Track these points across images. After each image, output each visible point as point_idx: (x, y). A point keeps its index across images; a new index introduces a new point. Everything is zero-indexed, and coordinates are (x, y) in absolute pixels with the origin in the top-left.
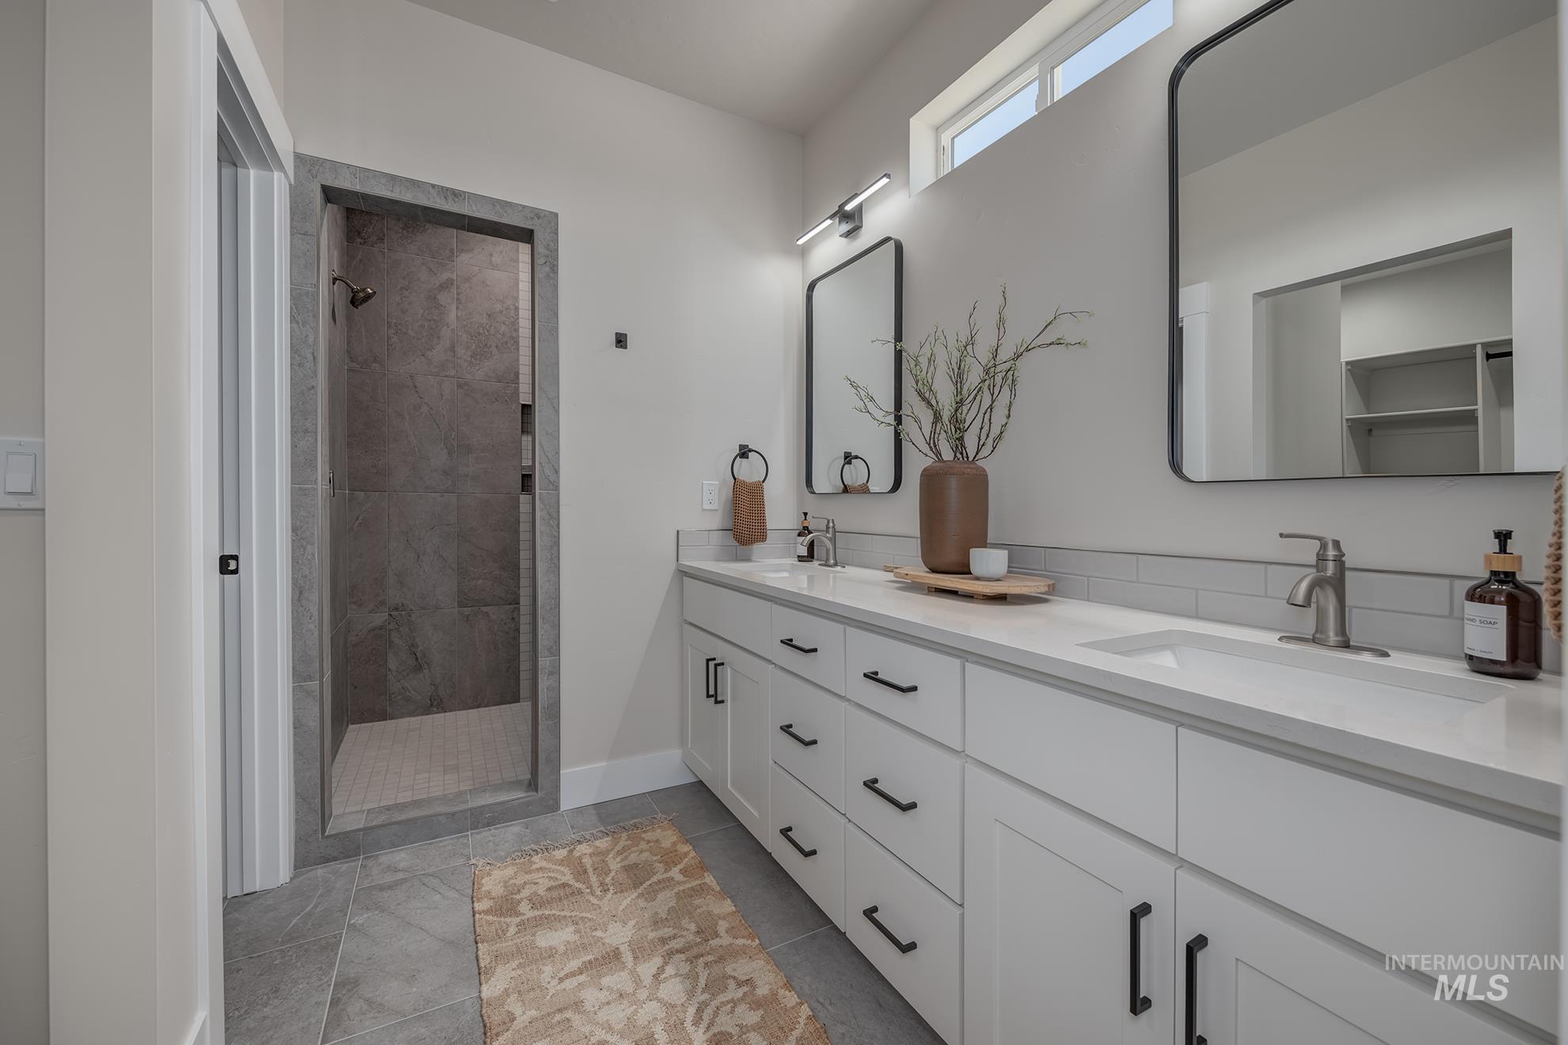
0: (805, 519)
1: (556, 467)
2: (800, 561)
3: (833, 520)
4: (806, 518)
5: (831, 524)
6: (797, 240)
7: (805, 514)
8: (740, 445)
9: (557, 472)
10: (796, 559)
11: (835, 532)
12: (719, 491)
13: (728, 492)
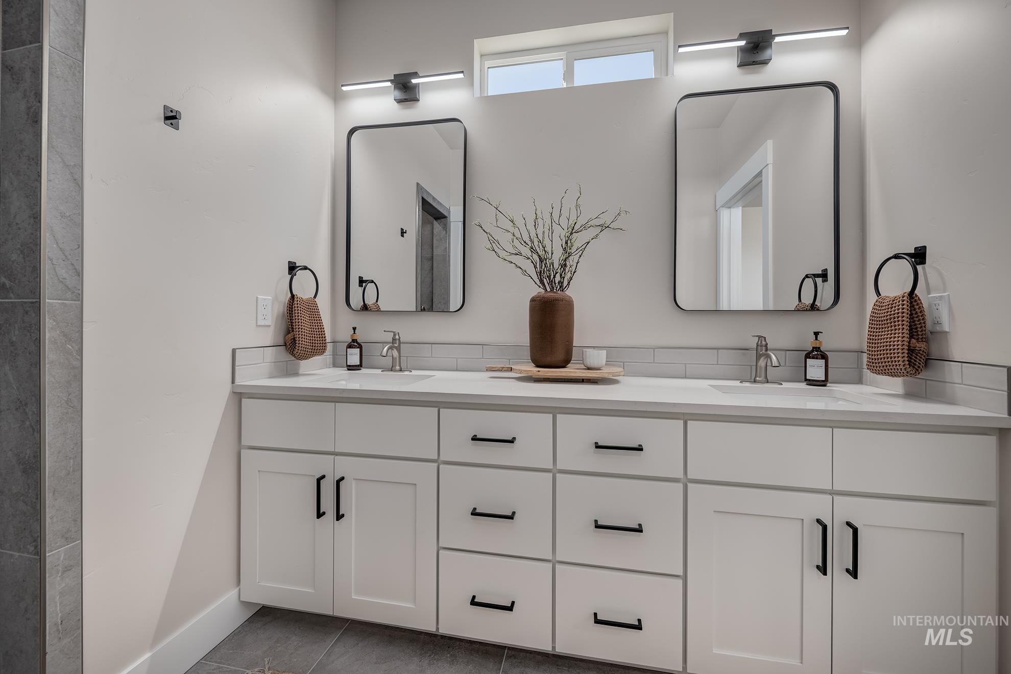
0: (354, 333)
1: (79, 268)
2: (349, 370)
3: (398, 333)
4: (354, 331)
5: (397, 337)
6: (342, 86)
7: (354, 329)
8: (289, 262)
9: (79, 274)
10: (346, 369)
11: (400, 343)
12: (273, 304)
13: (280, 306)
